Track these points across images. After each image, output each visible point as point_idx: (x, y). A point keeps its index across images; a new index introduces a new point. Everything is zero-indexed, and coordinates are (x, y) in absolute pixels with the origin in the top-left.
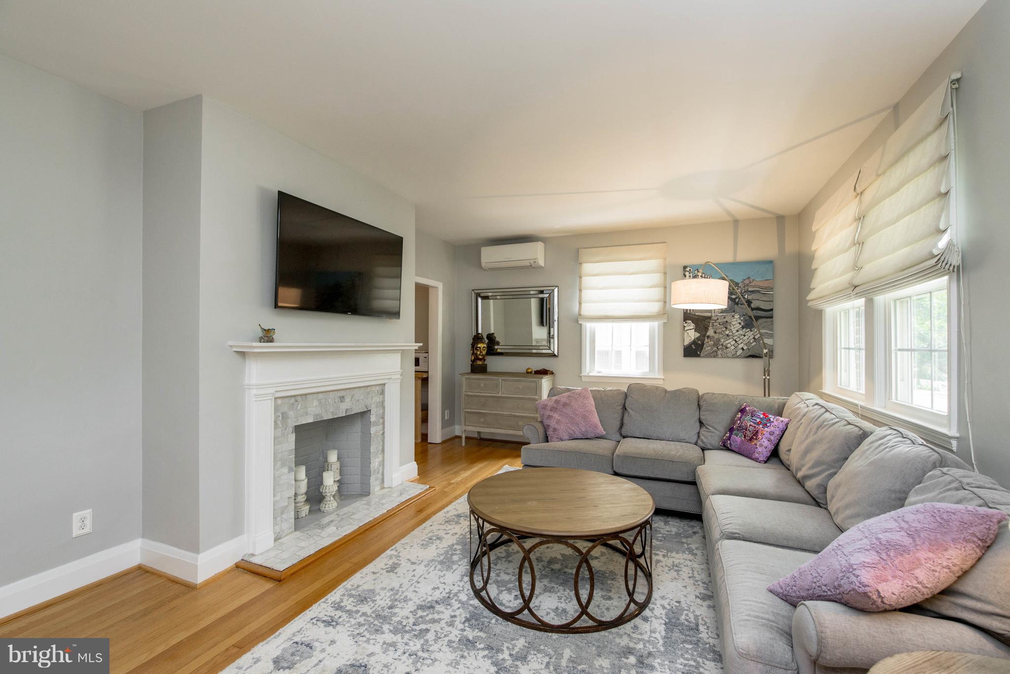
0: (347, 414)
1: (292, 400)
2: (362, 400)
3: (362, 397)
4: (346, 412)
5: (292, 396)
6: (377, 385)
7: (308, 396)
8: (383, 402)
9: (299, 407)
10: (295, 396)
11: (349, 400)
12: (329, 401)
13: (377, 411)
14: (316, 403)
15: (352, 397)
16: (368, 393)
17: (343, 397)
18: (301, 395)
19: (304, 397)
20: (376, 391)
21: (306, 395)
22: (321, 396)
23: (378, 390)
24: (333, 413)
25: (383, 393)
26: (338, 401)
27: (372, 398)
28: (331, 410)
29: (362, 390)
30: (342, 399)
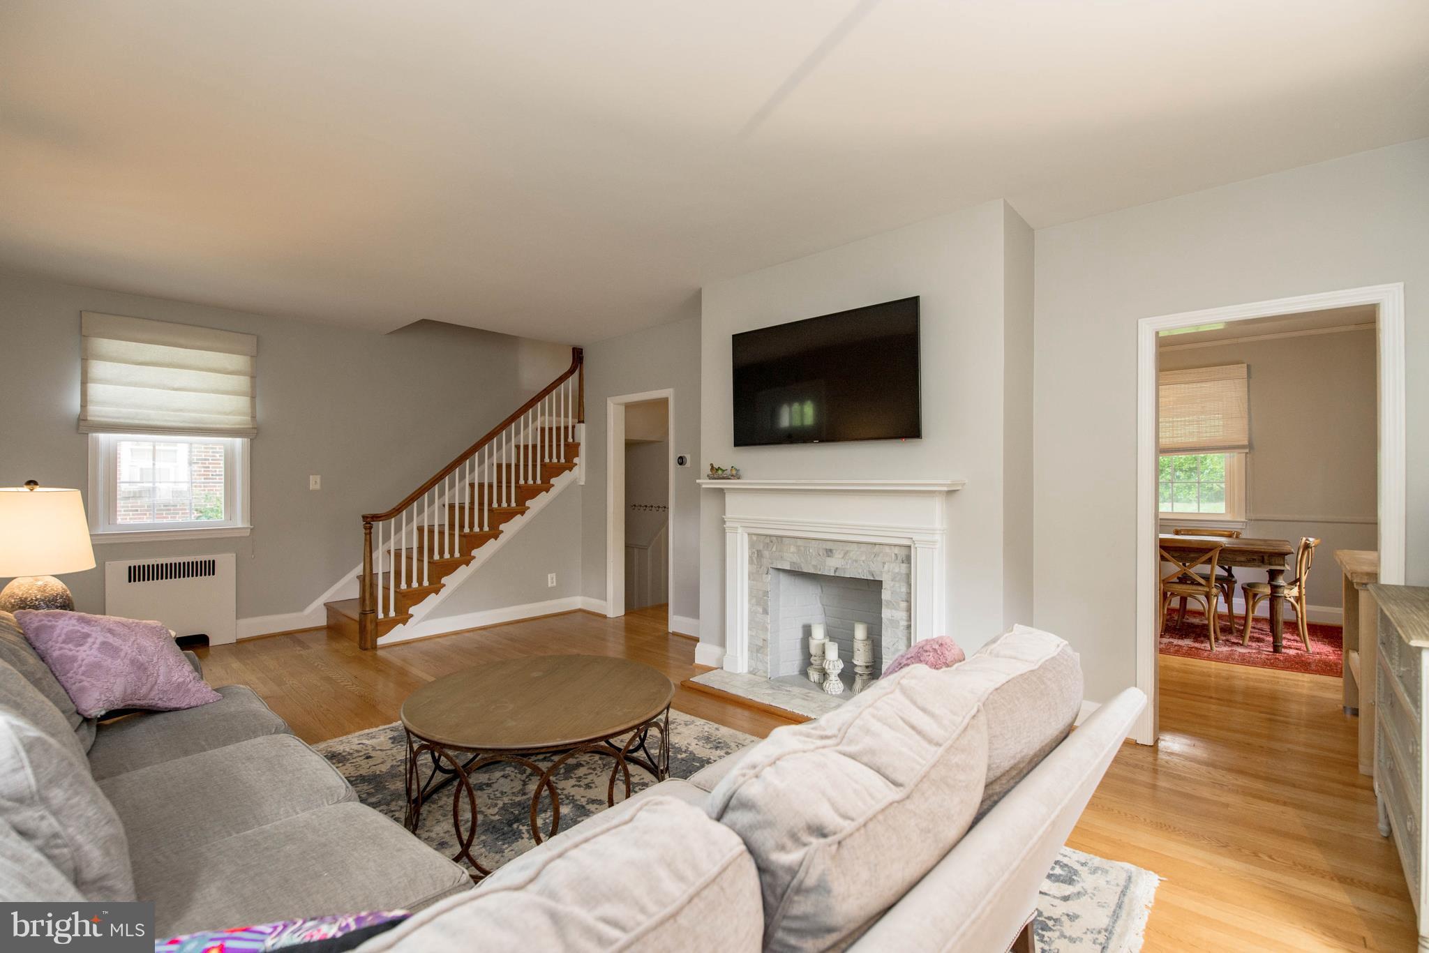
0: (837, 574)
1: (768, 540)
2: (863, 562)
3: (864, 558)
4: (835, 571)
5: (767, 536)
6: (895, 546)
7: (784, 539)
8: (908, 575)
9: (774, 549)
10: (770, 536)
11: (840, 556)
12: (811, 551)
13: (893, 586)
14: (793, 549)
15: (845, 554)
16: (876, 555)
17: (831, 550)
18: (777, 537)
19: (779, 539)
20: (893, 555)
21: (782, 537)
22: (800, 542)
23: (896, 554)
24: (815, 567)
25: (908, 560)
26: (823, 554)
27: (884, 563)
28: (814, 563)
29: (864, 548)
30: (829, 552)
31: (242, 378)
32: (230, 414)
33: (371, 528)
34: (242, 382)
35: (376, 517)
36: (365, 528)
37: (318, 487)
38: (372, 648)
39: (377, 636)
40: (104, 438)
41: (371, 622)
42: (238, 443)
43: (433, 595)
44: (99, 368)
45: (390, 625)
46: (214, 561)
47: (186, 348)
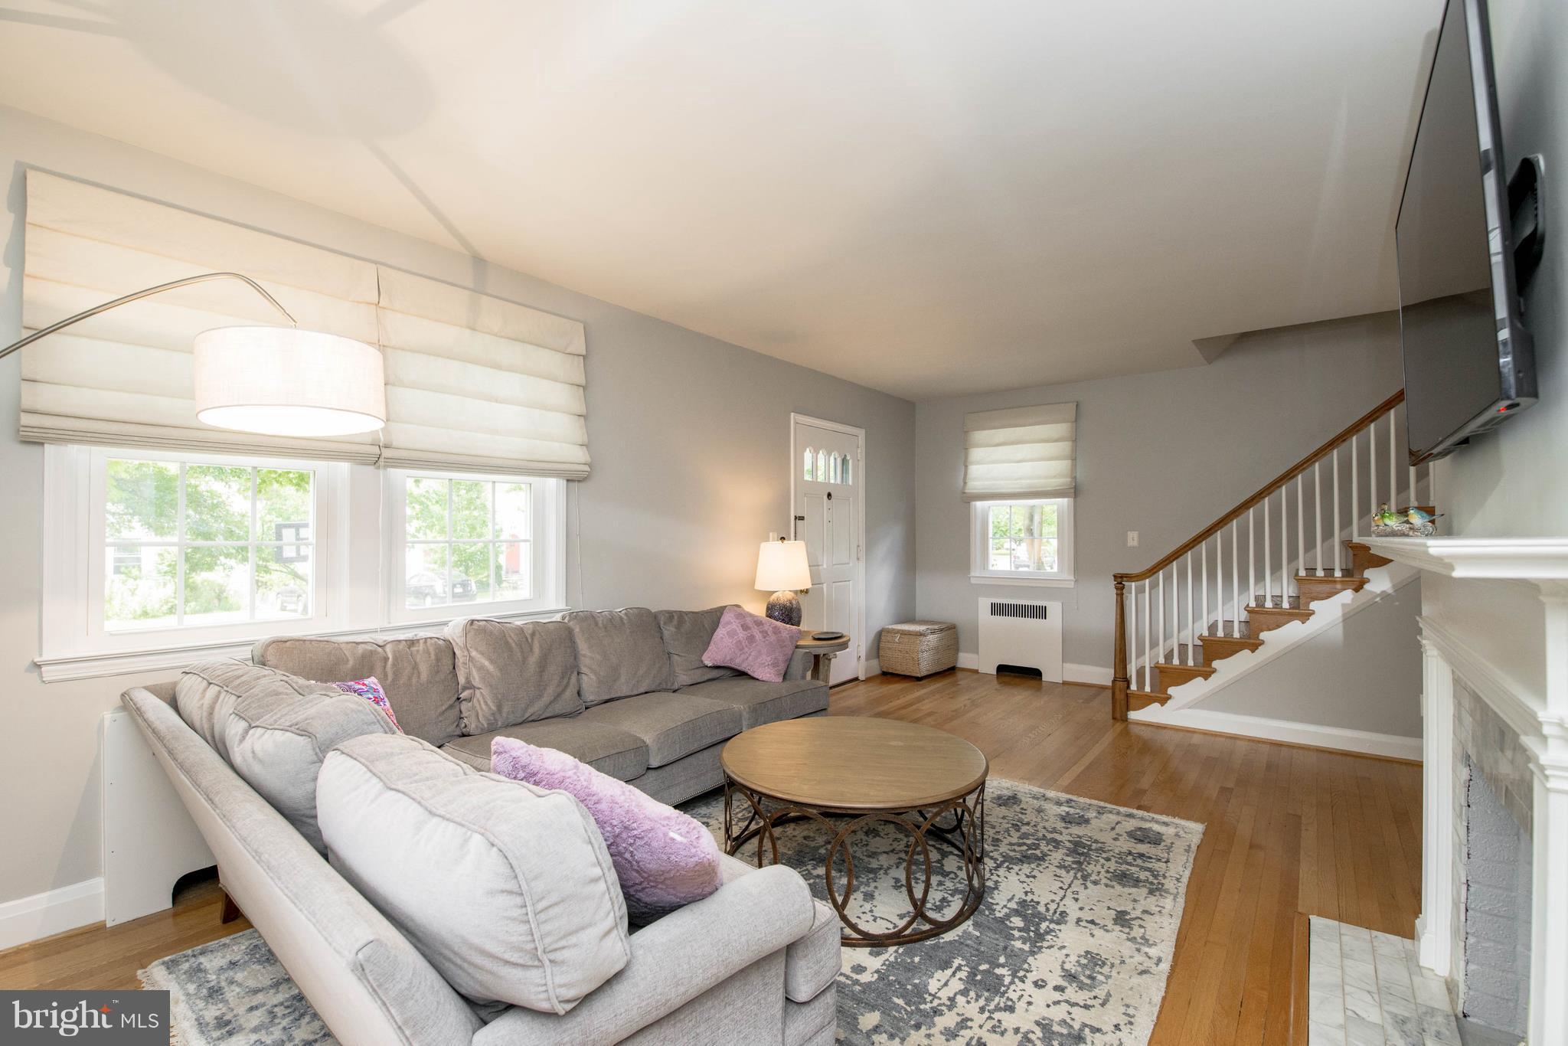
31: (1067, 443)
32: (1055, 477)
33: (1123, 588)
34: (1065, 447)
35: (1130, 577)
36: (1117, 588)
37: (1135, 543)
38: (1122, 720)
39: (1128, 709)
40: (979, 505)
41: (1120, 691)
42: (1064, 502)
43: (1200, 680)
44: (976, 454)
45: (1145, 701)
46: (1045, 607)
47: (1025, 426)
